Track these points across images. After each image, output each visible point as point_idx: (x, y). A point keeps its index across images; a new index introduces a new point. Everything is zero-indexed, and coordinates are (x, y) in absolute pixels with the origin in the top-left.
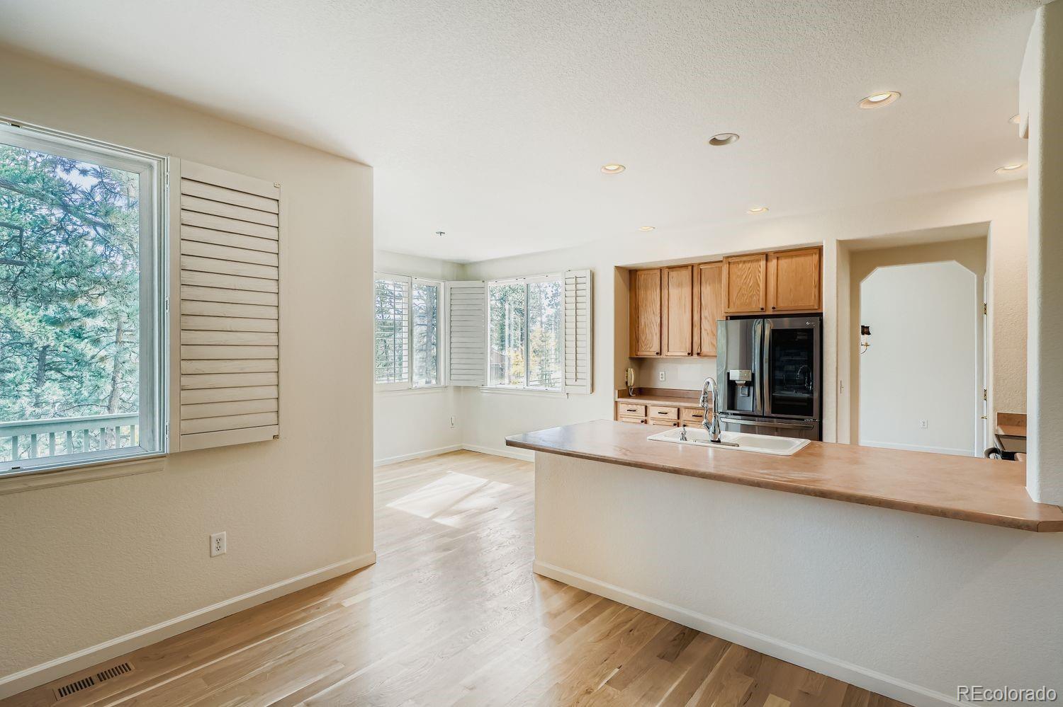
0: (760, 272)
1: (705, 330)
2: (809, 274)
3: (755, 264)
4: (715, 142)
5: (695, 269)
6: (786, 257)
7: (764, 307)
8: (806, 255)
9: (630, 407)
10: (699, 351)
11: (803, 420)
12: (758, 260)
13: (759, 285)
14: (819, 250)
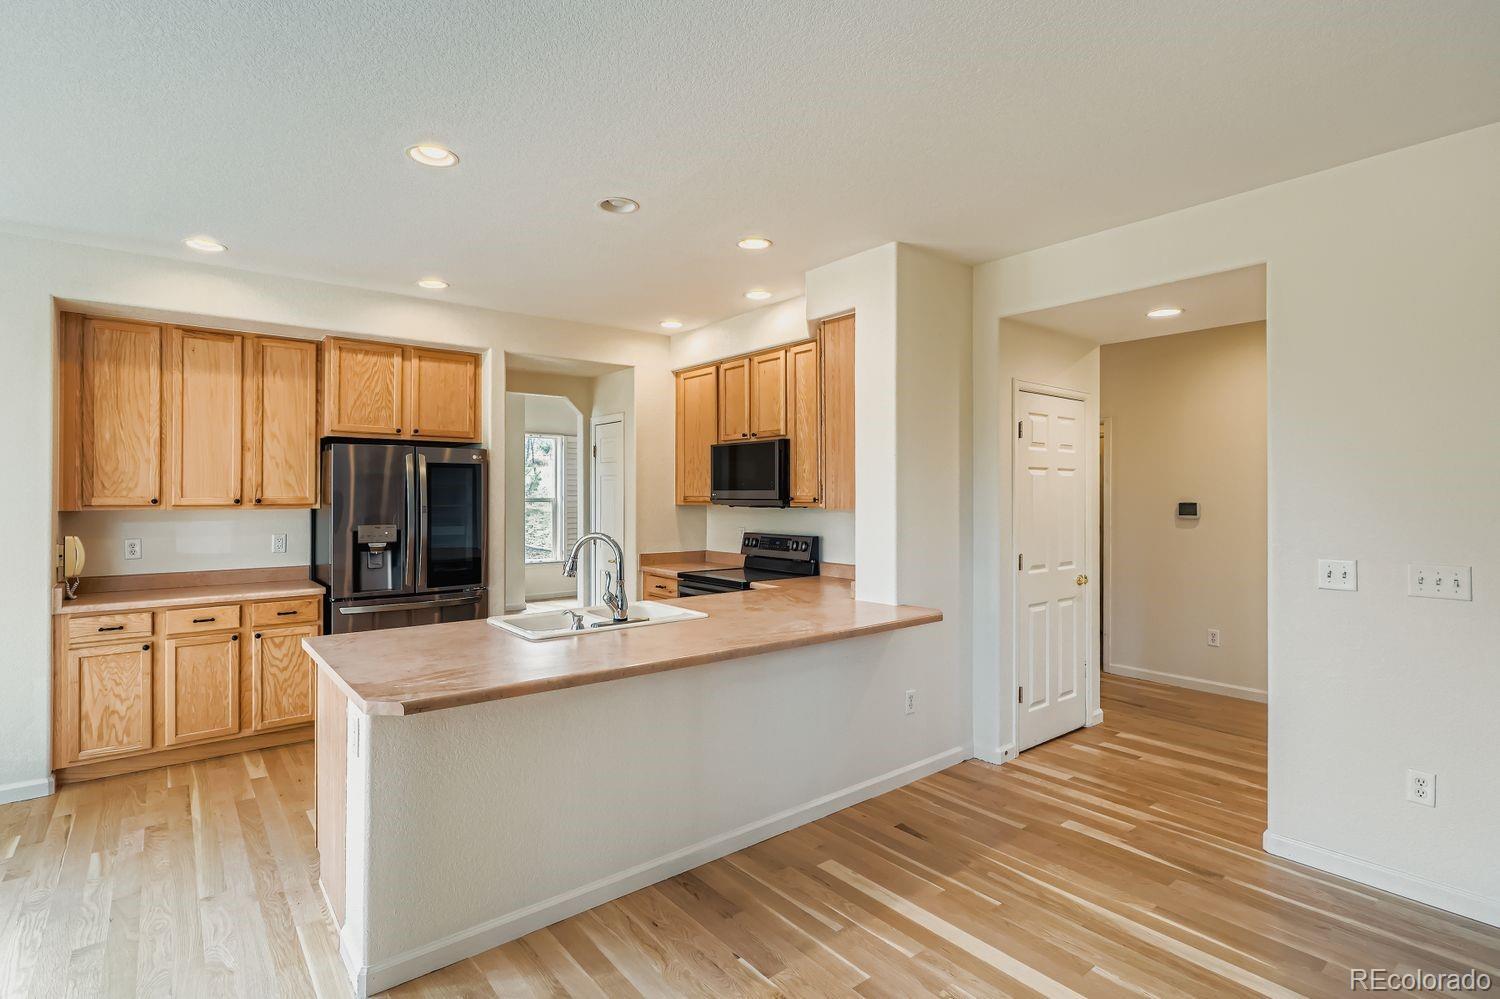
0: (392, 373)
1: (272, 458)
2: (462, 389)
3: (384, 360)
4: (607, 205)
5: (249, 344)
6: (433, 359)
7: (399, 427)
8: (457, 362)
9: (105, 621)
10: (259, 496)
11: (462, 590)
12: (391, 355)
13: (390, 394)
14: (474, 359)
